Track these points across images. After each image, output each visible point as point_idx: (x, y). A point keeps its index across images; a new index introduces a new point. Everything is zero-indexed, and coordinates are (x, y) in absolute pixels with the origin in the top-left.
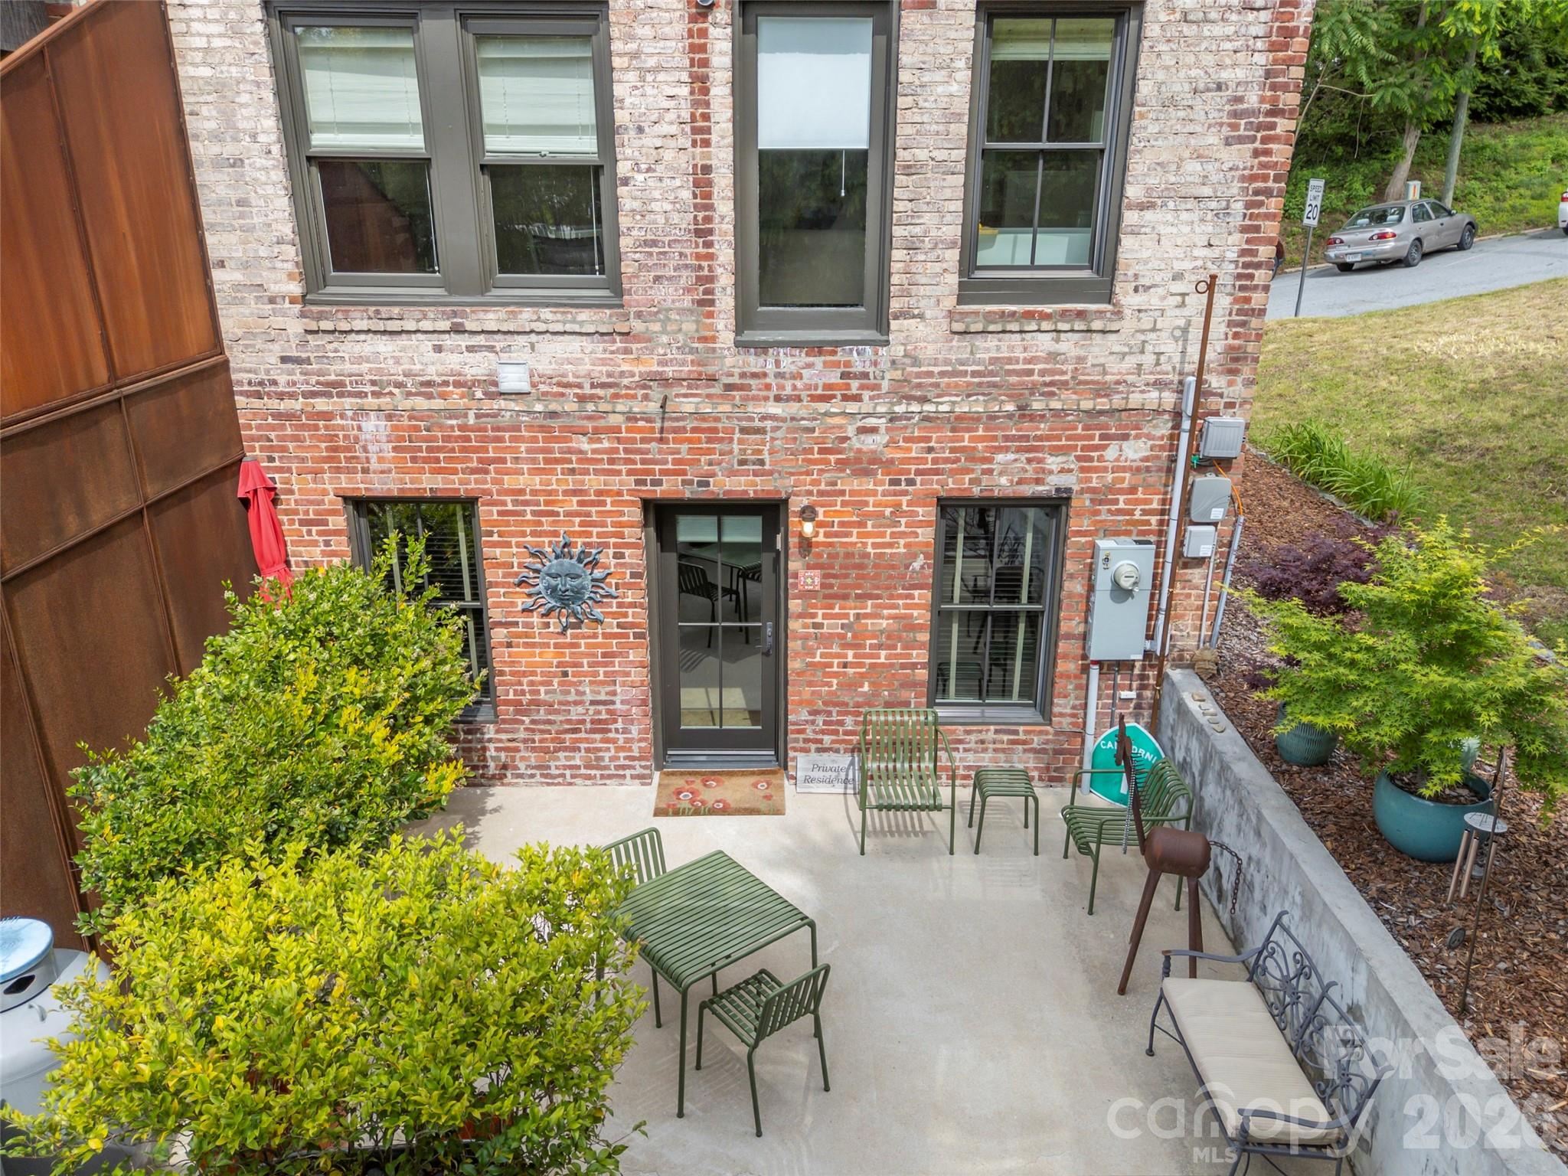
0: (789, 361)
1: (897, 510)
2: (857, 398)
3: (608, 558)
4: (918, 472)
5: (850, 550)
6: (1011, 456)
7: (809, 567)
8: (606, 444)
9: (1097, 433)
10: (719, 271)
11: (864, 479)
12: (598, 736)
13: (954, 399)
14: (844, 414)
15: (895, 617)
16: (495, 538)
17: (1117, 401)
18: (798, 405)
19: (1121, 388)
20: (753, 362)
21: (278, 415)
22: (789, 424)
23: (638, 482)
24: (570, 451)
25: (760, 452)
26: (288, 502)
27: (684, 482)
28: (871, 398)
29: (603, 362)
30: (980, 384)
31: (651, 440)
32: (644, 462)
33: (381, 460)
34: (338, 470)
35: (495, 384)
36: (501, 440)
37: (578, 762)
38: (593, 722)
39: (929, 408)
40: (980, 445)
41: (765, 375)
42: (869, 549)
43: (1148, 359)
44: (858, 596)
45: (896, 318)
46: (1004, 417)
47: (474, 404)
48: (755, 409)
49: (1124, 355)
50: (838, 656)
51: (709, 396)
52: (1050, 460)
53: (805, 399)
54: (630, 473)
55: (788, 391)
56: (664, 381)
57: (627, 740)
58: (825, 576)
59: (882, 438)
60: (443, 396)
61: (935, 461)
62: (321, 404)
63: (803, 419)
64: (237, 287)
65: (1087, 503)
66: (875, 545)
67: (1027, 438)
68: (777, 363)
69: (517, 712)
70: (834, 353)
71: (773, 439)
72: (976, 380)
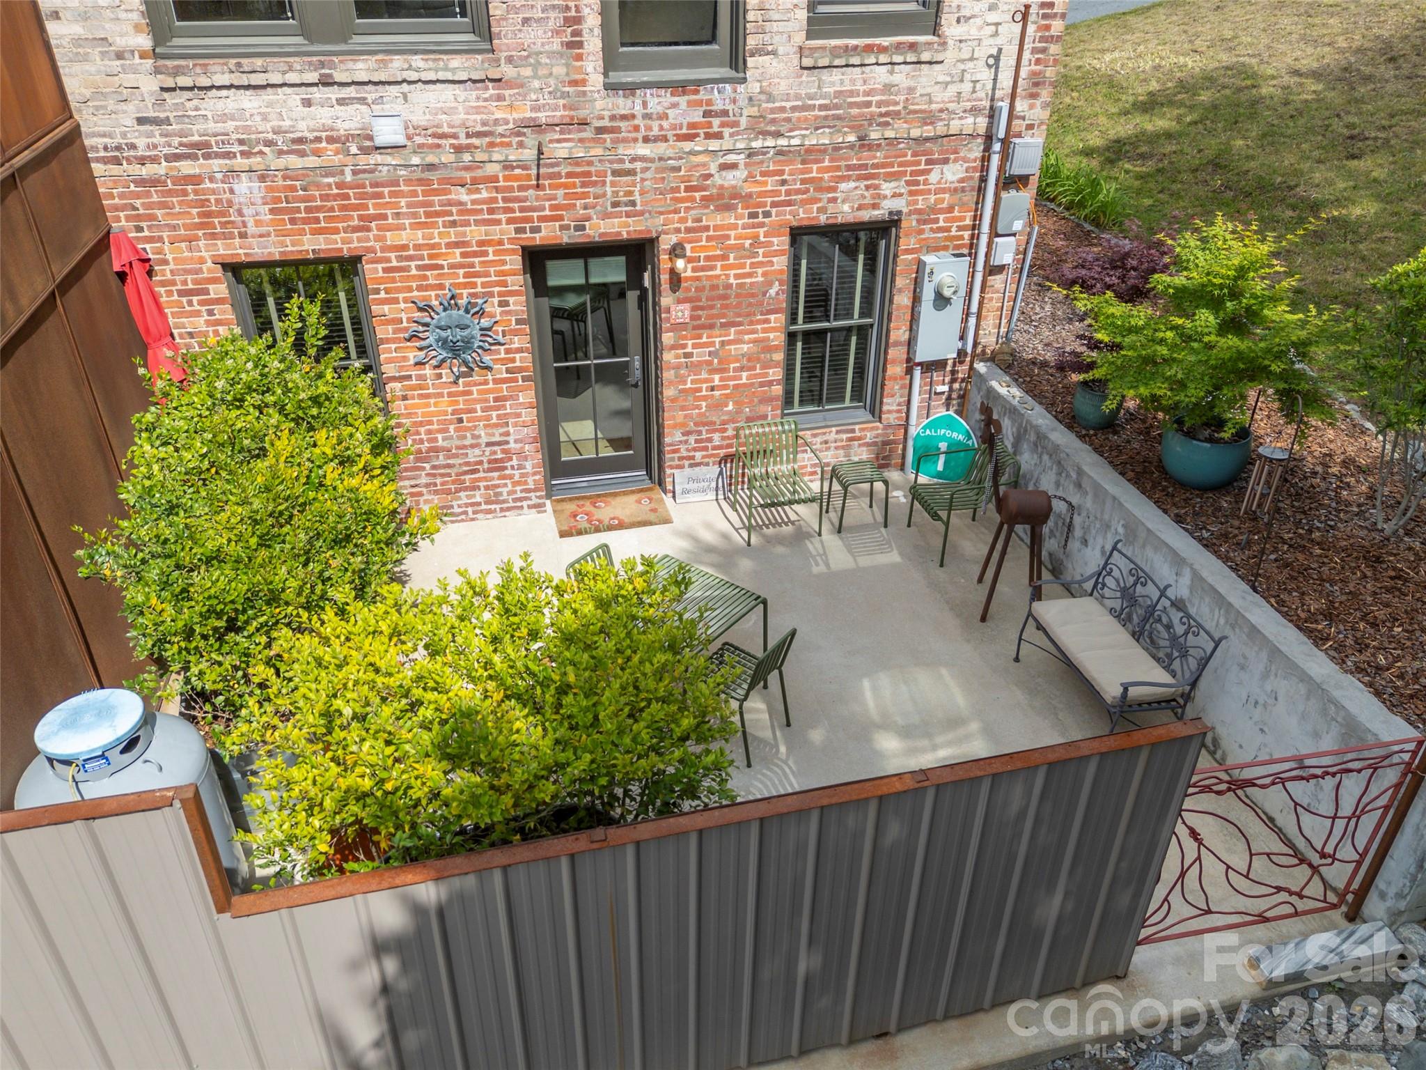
0: (657, 101)
1: (756, 243)
2: (718, 136)
3: (493, 307)
4: (774, 205)
5: (715, 282)
6: (852, 184)
7: (679, 301)
8: (485, 195)
9: (924, 158)
10: (586, 11)
11: (726, 214)
12: (496, 474)
13: (804, 132)
14: (706, 151)
15: (755, 341)
16: (383, 295)
17: (940, 129)
18: (665, 144)
19: (944, 116)
20: (622, 104)
21: (140, 182)
22: (657, 164)
23: (518, 231)
24: (450, 203)
25: (630, 193)
26: (163, 273)
27: (562, 228)
28: (732, 135)
29: (478, 110)
30: (826, 118)
31: (526, 188)
32: (522, 210)
33: (258, 223)
34: (214, 236)
35: (371, 138)
36: (379, 196)
37: (478, 499)
38: (489, 462)
39: (782, 142)
40: (826, 176)
41: (633, 116)
42: (732, 280)
43: (967, 87)
44: (723, 325)
45: (752, 55)
46: (846, 148)
47: (349, 160)
48: (625, 151)
49: (947, 84)
50: (706, 381)
51: (581, 140)
52: (885, 186)
53: (671, 138)
54: (509, 221)
55: (656, 131)
56: (537, 127)
57: (522, 475)
58: (694, 309)
59: (741, 174)
60: (317, 153)
61: (788, 193)
62: (187, 167)
63: (670, 158)
64: (78, 41)
65: (914, 223)
66: (737, 276)
67: (865, 167)
68: (645, 104)
69: (418, 460)
70: (696, 92)
71: (643, 180)
72: (823, 113)
